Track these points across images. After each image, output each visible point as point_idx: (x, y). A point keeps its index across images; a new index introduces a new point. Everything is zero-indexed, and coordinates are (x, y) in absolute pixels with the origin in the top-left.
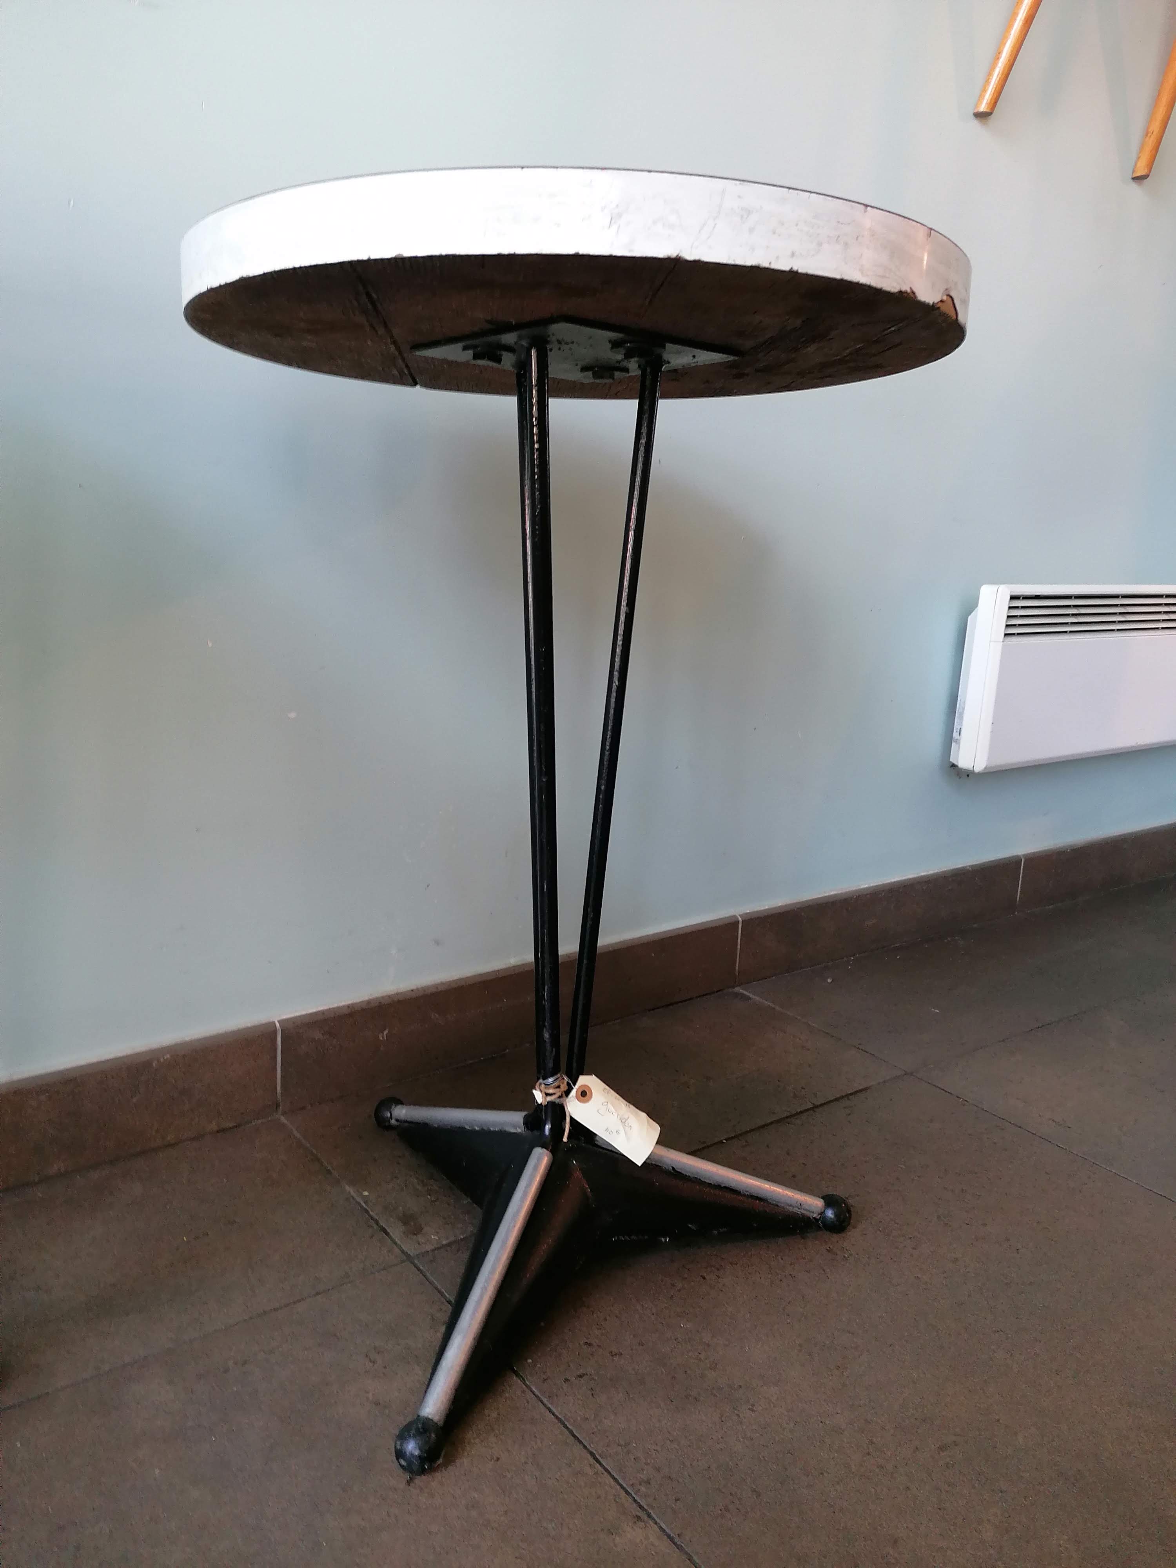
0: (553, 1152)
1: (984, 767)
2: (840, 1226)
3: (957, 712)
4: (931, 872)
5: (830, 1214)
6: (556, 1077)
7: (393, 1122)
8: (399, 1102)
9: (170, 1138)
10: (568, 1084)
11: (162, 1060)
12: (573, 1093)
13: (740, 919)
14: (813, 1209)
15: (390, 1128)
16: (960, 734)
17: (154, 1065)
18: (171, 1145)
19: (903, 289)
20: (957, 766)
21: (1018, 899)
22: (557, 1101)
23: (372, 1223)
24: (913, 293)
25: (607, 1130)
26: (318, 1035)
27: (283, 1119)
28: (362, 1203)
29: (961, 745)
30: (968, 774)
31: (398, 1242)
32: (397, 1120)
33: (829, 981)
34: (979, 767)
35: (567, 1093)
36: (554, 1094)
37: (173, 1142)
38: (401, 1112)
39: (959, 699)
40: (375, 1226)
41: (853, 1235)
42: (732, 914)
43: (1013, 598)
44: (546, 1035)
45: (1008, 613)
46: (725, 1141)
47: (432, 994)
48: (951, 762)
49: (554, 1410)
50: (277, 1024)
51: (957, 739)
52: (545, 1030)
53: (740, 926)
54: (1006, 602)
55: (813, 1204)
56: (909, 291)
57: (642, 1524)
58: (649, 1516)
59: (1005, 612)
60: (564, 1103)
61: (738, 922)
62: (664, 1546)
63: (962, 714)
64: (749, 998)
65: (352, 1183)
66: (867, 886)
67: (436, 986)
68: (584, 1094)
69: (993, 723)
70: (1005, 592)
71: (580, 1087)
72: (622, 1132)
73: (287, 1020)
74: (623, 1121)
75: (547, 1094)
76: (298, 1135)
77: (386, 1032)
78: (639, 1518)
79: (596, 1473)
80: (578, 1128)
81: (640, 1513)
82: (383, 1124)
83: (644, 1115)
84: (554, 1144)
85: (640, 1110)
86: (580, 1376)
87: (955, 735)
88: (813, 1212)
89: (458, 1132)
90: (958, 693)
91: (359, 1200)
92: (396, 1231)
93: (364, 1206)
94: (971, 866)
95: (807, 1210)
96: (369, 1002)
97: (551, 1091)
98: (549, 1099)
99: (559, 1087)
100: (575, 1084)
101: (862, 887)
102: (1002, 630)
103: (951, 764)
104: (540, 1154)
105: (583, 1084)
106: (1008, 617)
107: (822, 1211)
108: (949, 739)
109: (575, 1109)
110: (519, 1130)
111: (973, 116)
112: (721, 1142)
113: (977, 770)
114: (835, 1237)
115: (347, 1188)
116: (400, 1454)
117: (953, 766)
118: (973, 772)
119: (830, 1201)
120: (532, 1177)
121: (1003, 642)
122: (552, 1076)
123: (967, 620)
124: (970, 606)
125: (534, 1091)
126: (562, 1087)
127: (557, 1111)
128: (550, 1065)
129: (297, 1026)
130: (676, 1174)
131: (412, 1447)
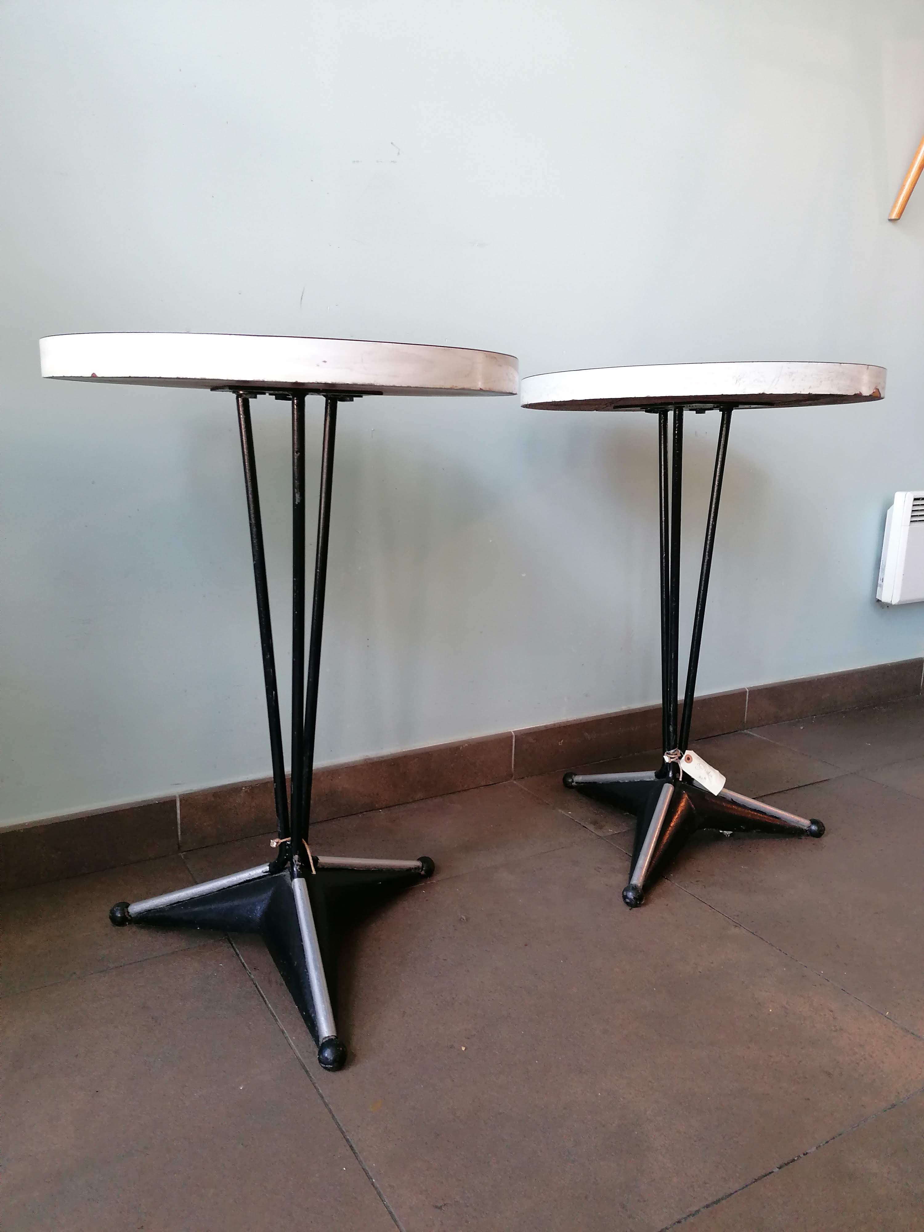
0: (674, 785)
1: (898, 601)
2: (818, 834)
3: (880, 568)
4: (864, 667)
5: (814, 828)
6: (675, 749)
7: (574, 784)
8: (575, 775)
9: (466, 787)
10: (681, 754)
11: (464, 746)
12: (683, 758)
13: (747, 690)
14: (805, 825)
15: (572, 787)
16: (882, 582)
17: (461, 749)
18: (465, 790)
19: (856, 393)
20: (881, 601)
21: (922, 685)
22: (676, 761)
23: (578, 824)
24: (860, 393)
25: (700, 777)
26: (531, 740)
27: (515, 782)
28: (569, 816)
29: (884, 588)
30: (888, 606)
31: (593, 831)
32: (576, 783)
33: (802, 728)
34: (895, 601)
35: (680, 758)
36: (675, 758)
37: (466, 789)
38: (579, 778)
39: (882, 560)
40: (580, 826)
41: (825, 840)
42: (743, 687)
43: (915, 499)
44: (671, 729)
45: (912, 508)
47: (584, 723)
48: (877, 599)
50: (513, 733)
51: (881, 585)
52: (670, 726)
53: (748, 694)
54: (911, 502)
55: (804, 823)
56: (859, 393)
57: (738, 928)
58: (741, 926)
59: (910, 508)
60: (679, 763)
61: (746, 692)
63: (884, 570)
64: (754, 736)
65: (561, 809)
66: (824, 674)
67: (586, 719)
68: (689, 759)
69: (903, 575)
70: (910, 496)
71: (686, 756)
72: (707, 779)
73: (518, 731)
74: (708, 773)
75: (671, 758)
76: (526, 789)
77: (562, 741)
78: (736, 926)
80: (686, 776)
81: (737, 925)
82: (568, 786)
83: (717, 771)
84: (674, 781)
85: (715, 769)
87: (880, 582)
88: (804, 826)
89: (616, 784)
90: (881, 556)
91: (567, 815)
92: (591, 828)
93: (571, 817)
94: (891, 664)
95: (802, 825)
96: (554, 725)
97: (673, 756)
98: (672, 760)
99: (676, 754)
100: (684, 754)
101: (820, 674)
102: (909, 519)
103: (877, 600)
104: (669, 786)
105: (687, 754)
106: (913, 511)
107: (810, 825)
108: (876, 584)
109: (684, 766)
110: (652, 779)
111: (888, 221)
113: (893, 603)
114: (816, 839)
115: (560, 811)
116: (625, 897)
117: (879, 601)
118: (891, 605)
119: (813, 822)
120: (665, 798)
121: (909, 526)
122: (673, 749)
123: (887, 512)
124: (889, 504)
125: (664, 756)
126: (678, 754)
127: (675, 766)
128: (673, 743)
129: (522, 734)
130: (733, 802)
131: (630, 895)
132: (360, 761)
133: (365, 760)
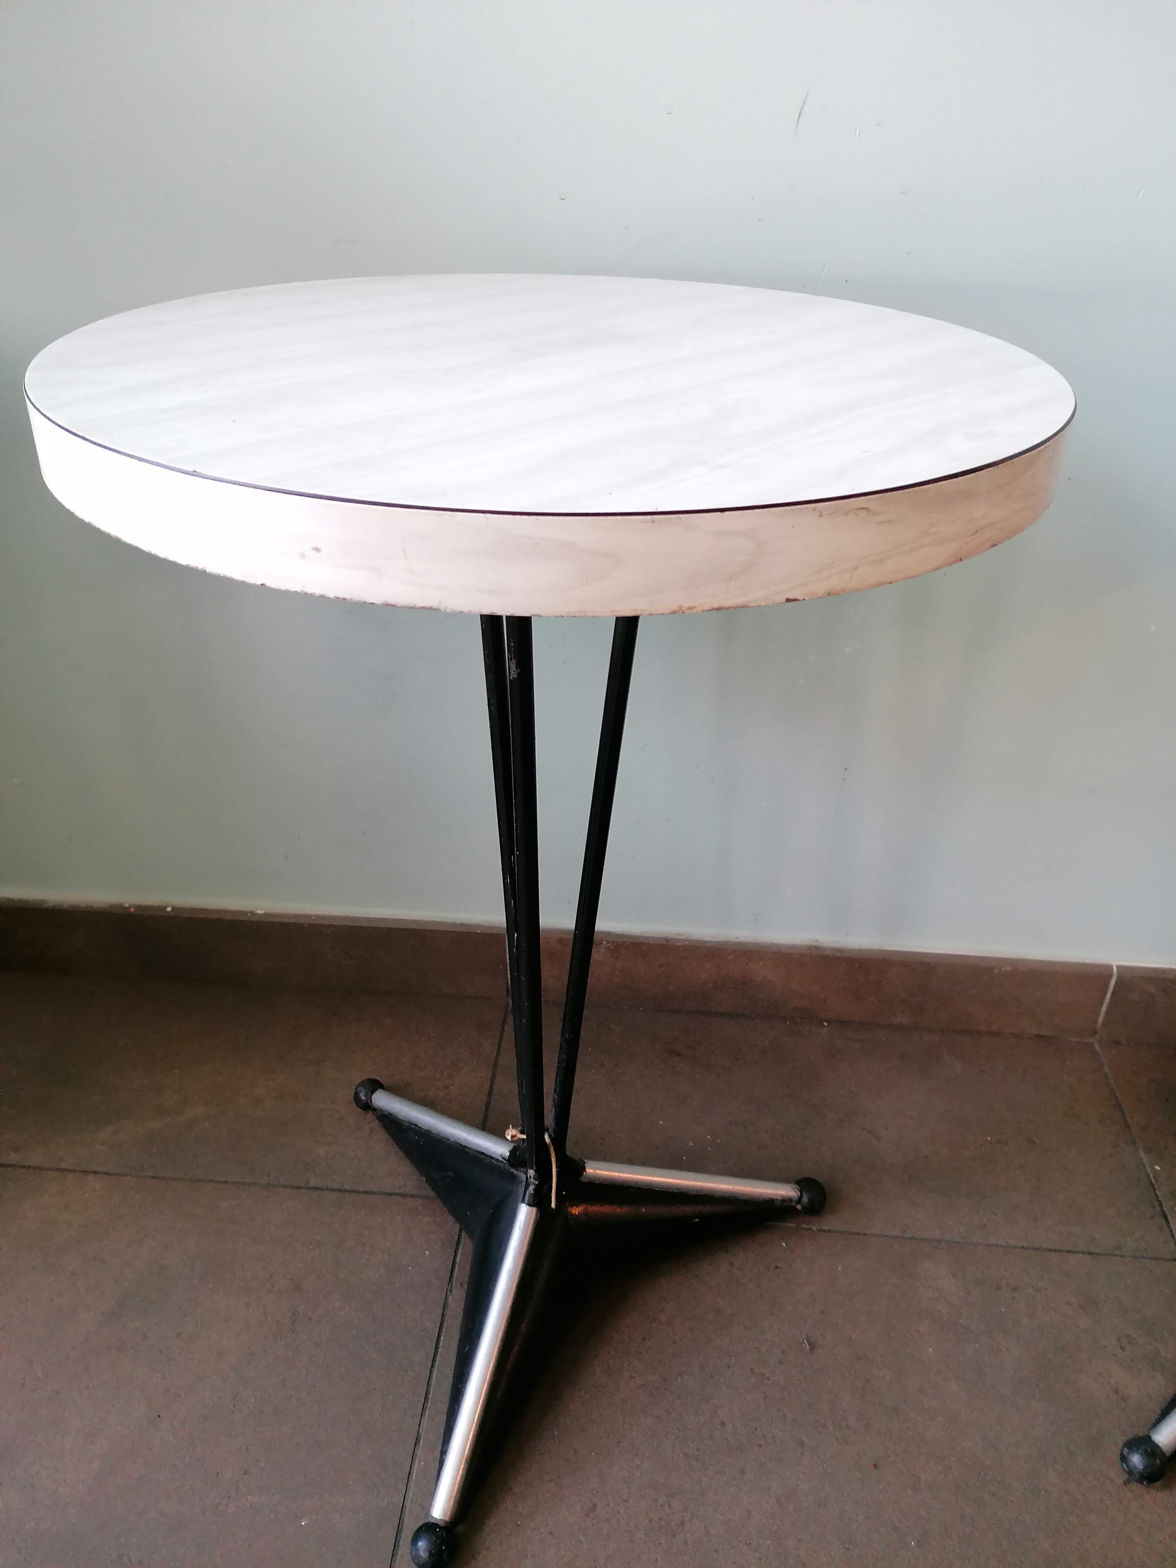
17: (995, 972)
23: (1156, 1204)
27: (1097, 1046)
28: (1151, 1176)
40: (1158, 1209)
50: (1115, 969)
65: (1149, 1151)
76: (1108, 1071)
91: (1149, 1170)
93: (1153, 1181)
115: (1142, 1157)
129: (1134, 976)
132: (801, 947)
133: (810, 948)
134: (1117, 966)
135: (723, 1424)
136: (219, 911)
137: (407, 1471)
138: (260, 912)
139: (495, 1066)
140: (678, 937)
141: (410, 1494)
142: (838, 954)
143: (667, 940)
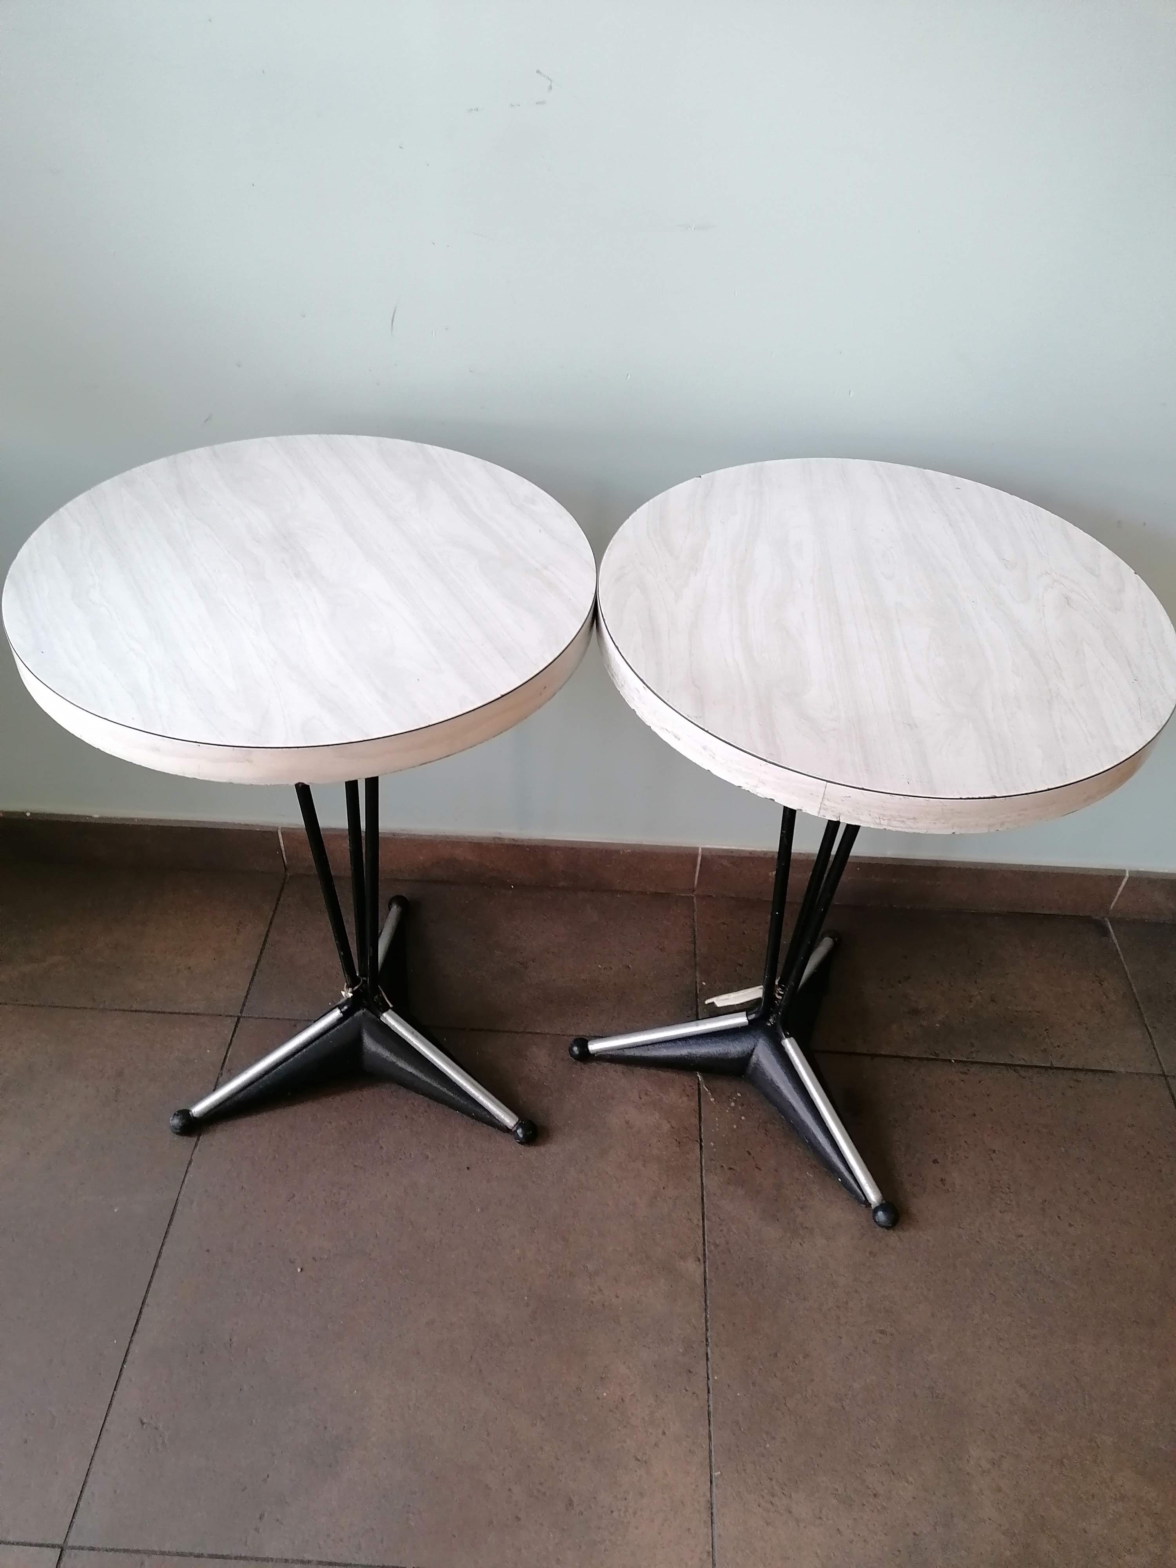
46: (953, 1061)
49: (704, 1178)
50: (700, 850)
53: (1126, 878)
57: (698, 1263)
58: (705, 1262)
62: (699, 1281)
65: (702, 972)
73: (708, 849)
78: (699, 1260)
79: (698, 1225)
86: (730, 1169)
112: (950, 1061)
115: (697, 974)
129: (713, 855)
133: (494, 839)
134: (702, 849)
135: (381, 1147)
136: (66, 816)
137: (182, 1180)
138: (96, 816)
139: (271, 923)
140: (402, 832)
141: (182, 1193)
142: (513, 843)
143: (394, 835)
